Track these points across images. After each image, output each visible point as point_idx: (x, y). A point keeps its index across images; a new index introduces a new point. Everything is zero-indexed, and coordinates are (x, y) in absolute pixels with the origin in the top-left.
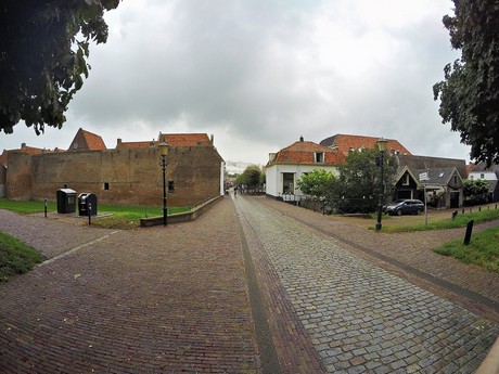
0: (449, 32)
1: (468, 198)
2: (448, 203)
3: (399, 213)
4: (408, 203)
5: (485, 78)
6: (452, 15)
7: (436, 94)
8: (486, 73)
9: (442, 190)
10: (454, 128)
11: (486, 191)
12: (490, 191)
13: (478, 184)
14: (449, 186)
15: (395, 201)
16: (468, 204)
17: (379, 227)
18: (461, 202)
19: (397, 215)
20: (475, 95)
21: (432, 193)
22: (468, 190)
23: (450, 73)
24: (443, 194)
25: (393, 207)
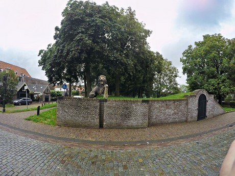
0: (55, 32)
1: (53, 98)
2: (44, 100)
3: (20, 104)
4: (24, 99)
5: (57, 54)
6: (60, 27)
7: (40, 54)
8: (58, 52)
9: (41, 94)
10: (43, 69)
11: (61, 95)
12: (63, 95)
13: (57, 92)
14: (44, 93)
15: (19, 98)
16: (53, 100)
17: (4, 111)
18: (50, 100)
19: (19, 105)
20: (52, 59)
21: (37, 95)
22: (53, 95)
23: (50, 47)
24: (42, 96)
25: (17, 101)
